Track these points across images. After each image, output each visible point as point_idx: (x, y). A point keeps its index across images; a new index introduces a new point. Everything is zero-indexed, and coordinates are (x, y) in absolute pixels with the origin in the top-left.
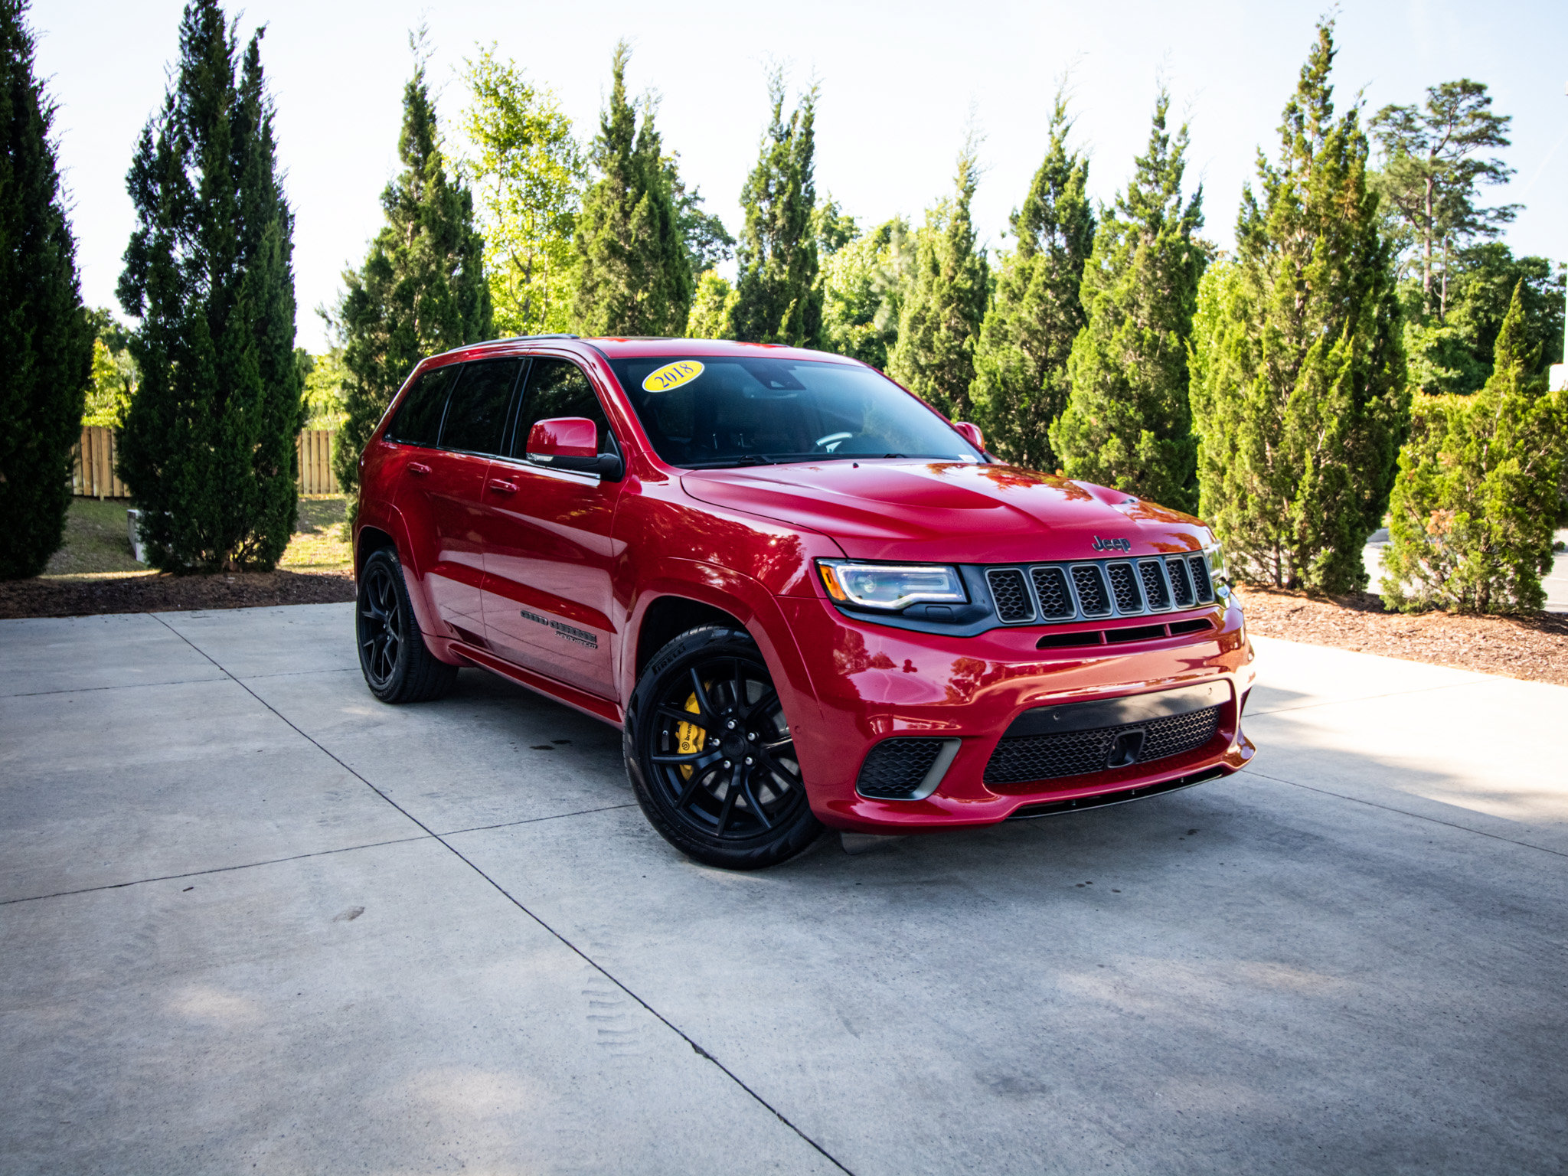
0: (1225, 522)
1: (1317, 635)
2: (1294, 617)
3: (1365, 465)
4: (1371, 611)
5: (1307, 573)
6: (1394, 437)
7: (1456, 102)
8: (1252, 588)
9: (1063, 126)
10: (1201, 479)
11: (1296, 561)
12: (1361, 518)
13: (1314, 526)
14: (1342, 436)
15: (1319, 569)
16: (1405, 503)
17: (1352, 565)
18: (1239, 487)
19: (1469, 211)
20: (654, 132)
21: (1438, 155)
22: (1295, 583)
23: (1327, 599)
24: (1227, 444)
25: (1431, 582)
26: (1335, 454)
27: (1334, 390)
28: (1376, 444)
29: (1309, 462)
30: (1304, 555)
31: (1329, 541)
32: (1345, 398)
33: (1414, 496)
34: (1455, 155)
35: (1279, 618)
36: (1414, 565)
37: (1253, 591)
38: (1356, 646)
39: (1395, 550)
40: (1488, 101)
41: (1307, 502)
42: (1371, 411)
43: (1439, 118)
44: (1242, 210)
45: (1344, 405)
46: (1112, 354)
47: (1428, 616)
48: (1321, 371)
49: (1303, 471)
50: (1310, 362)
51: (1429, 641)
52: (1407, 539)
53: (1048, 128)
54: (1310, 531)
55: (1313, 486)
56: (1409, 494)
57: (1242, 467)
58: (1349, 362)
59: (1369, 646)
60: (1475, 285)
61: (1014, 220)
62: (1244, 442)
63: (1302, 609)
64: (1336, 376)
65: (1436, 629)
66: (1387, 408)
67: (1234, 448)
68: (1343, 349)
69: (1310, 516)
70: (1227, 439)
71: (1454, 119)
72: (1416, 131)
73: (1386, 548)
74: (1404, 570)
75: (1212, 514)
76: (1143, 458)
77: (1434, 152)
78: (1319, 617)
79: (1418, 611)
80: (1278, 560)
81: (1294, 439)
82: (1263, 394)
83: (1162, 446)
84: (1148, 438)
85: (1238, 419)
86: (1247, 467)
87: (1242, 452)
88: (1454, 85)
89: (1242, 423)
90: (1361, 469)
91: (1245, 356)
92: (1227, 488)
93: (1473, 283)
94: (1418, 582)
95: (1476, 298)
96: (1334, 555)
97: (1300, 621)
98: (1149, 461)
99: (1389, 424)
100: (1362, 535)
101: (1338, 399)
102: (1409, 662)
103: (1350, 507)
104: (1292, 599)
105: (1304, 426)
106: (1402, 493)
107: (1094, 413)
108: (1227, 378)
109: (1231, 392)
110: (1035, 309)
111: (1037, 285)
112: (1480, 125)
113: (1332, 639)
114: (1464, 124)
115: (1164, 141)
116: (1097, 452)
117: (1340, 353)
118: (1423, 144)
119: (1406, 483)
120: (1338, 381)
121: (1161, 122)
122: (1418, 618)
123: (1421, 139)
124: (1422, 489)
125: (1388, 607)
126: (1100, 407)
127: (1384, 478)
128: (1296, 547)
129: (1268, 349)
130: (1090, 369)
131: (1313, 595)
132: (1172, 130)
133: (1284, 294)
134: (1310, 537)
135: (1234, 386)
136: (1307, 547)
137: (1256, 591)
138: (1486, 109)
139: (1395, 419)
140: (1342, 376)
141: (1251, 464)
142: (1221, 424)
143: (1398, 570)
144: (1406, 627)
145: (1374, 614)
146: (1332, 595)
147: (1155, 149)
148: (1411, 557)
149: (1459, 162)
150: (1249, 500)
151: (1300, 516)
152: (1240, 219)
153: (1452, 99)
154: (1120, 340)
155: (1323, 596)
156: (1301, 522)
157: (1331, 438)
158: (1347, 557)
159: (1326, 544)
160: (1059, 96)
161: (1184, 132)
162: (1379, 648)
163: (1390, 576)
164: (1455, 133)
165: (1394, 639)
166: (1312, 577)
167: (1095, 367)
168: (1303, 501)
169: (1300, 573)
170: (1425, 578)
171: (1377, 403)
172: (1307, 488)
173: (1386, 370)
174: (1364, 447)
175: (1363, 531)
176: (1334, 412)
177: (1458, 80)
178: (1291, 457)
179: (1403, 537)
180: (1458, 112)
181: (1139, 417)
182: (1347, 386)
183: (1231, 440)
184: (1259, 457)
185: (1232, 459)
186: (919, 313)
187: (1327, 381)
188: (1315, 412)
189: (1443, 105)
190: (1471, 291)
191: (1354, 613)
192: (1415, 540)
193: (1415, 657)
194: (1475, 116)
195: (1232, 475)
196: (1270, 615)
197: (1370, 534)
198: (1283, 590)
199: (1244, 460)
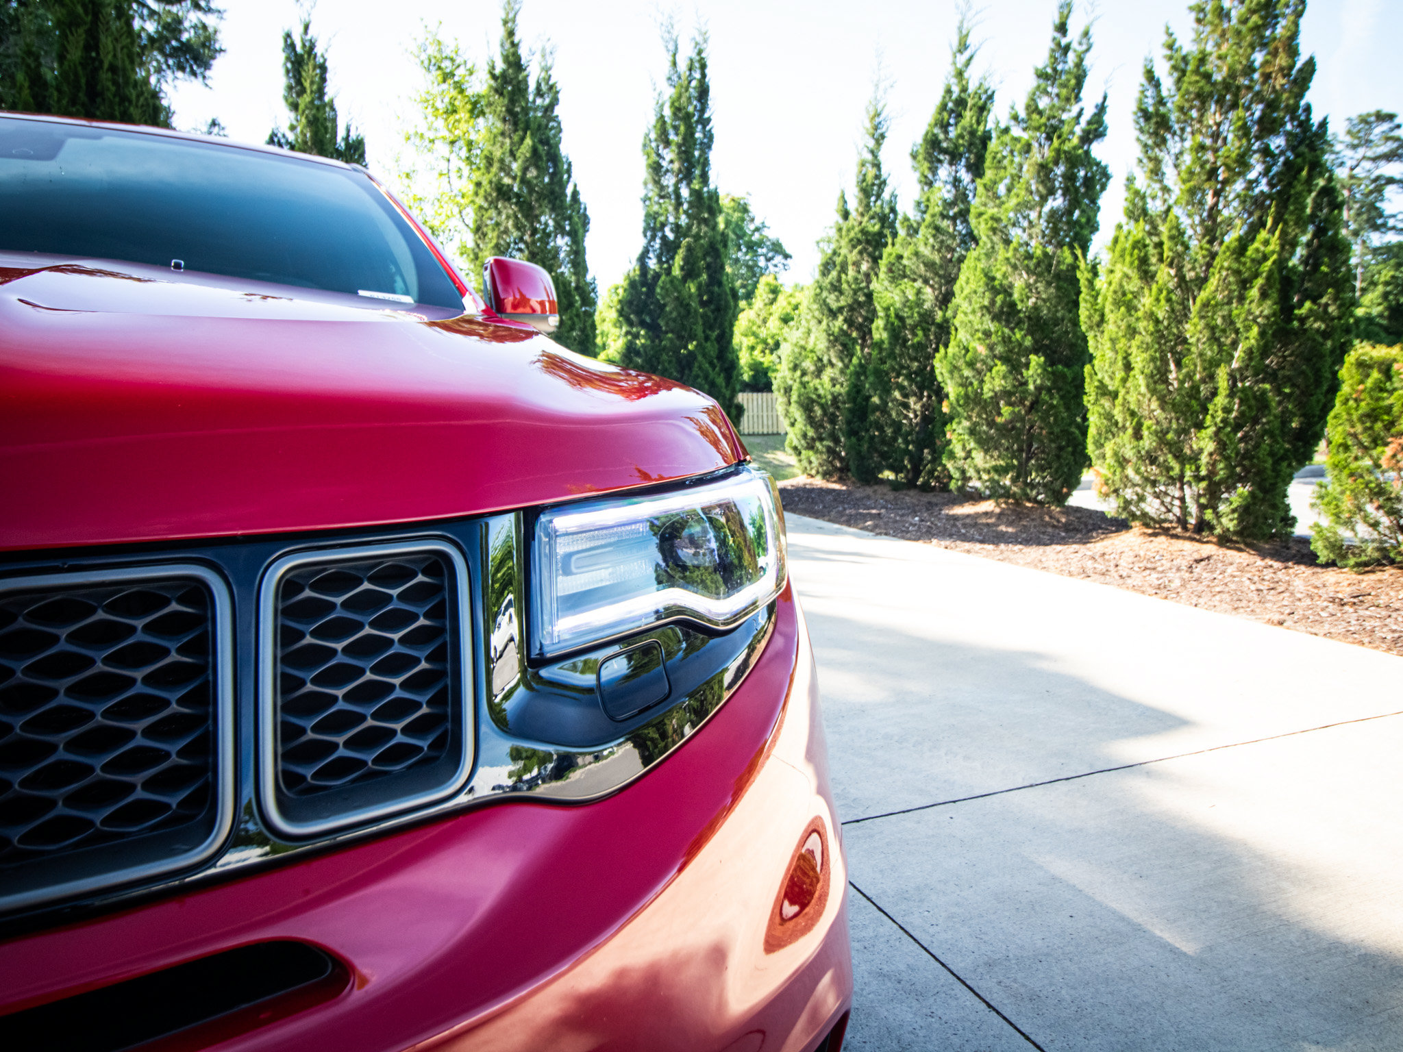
0: (1116, 454)
1: (1225, 596)
2: (1199, 569)
3: (1293, 386)
4: (1298, 563)
5: (1218, 516)
6: (1332, 351)
7: (1371, 129)
8: (1150, 531)
9: (967, 54)
10: (1089, 406)
11: (1203, 500)
12: (1287, 450)
13: (1227, 458)
14: (1265, 351)
15: (1234, 511)
16: (1348, 428)
17: (1274, 506)
18: (1133, 414)
19: (1381, 215)
20: (551, 82)
21: (1355, 172)
22: (1203, 527)
23: (1242, 546)
24: (1120, 364)
25: (1381, 528)
26: (1256, 374)
27: (1254, 293)
28: (1308, 360)
29: (1223, 383)
30: (1213, 495)
31: (1245, 476)
32: (1269, 302)
33: (1361, 419)
34: (1369, 171)
35: (1178, 569)
36: (1360, 509)
37: (1150, 535)
38: (1277, 617)
39: (1334, 489)
40: (1398, 126)
41: (1219, 430)
42: (1302, 320)
43: (1356, 142)
44: (1143, 92)
45: (1266, 312)
46: (999, 276)
47: (1378, 575)
48: (1237, 272)
49: (1214, 393)
50: (1223, 261)
51: (1384, 613)
52: (1351, 475)
53: (950, 59)
54: (1221, 465)
55: (1227, 410)
56: (1355, 417)
57: (1138, 389)
58: (1275, 257)
59: (1296, 617)
60: (1387, 274)
61: (914, 156)
62: (1139, 359)
63: (1208, 558)
64: (1256, 275)
65: (1392, 593)
66: (1324, 316)
67: (1128, 367)
68: (1266, 243)
69: (1222, 446)
70: (1120, 358)
71: (1368, 143)
72: (1337, 153)
73: (1321, 486)
74: (1345, 515)
75: (1102, 445)
76: (1031, 387)
77: (1352, 169)
78: (1230, 570)
79: (1365, 567)
80: (1182, 499)
81: (1201, 355)
82: (1163, 302)
83: (1053, 373)
84: (1038, 364)
85: (1132, 332)
86: (1143, 389)
87: (1136, 372)
88: (1369, 115)
89: (1137, 337)
90: (1287, 390)
91: (1144, 261)
92: (1118, 415)
93: (1384, 272)
94: (1363, 530)
95: (1387, 284)
96: (1252, 494)
97: (1205, 575)
98: (1039, 389)
99: (1326, 335)
100: (1288, 470)
101: (1260, 305)
102: (1357, 647)
103: (1272, 436)
104: (1197, 545)
105: (1214, 339)
106: (1345, 416)
107: (979, 339)
108: (1121, 286)
109: (1126, 303)
110: (931, 240)
111: (933, 216)
112: (1391, 146)
113: (1244, 603)
114: (1378, 146)
115: (1066, 49)
116: (982, 382)
117: (1262, 248)
118: (1342, 164)
119: (1351, 403)
120: (1260, 281)
121: (1062, 28)
122: (1365, 577)
123: (1340, 161)
124: (1374, 410)
125: (1322, 559)
126: (988, 334)
127: (1318, 401)
128: (1203, 484)
129: (1171, 250)
130: (975, 292)
131: (1224, 541)
132: (1073, 35)
133: (1192, 183)
134: (1221, 473)
135: (1130, 296)
136: (1219, 484)
137: (1155, 535)
138: (1396, 133)
139: (1334, 329)
140: (1264, 275)
141: (1148, 386)
142: (1113, 341)
143: (1337, 516)
144: (1348, 590)
145: (1302, 568)
146: (1249, 540)
147: (1056, 59)
148: (1356, 498)
149: (1373, 177)
150: (1144, 428)
151: (1210, 446)
152: (1140, 102)
153: (1367, 127)
154: (1007, 259)
155: (1237, 542)
156: (1211, 454)
157: (1250, 352)
158: (1268, 497)
159: (1243, 480)
160: (962, 22)
161: (1086, 34)
162: (1312, 622)
163: (1326, 521)
164: (1370, 154)
165: (1332, 608)
166: (1224, 520)
167: (981, 290)
168: (1213, 429)
169: (1209, 515)
170: (1375, 525)
171: (1310, 310)
172: (1220, 413)
173: (1324, 269)
174: (1292, 364)
175: (1289, 465)
176: (1254, 320)
177: (1373, 110)
178: (1198, 377)
179: (1346, 472)
180: (1372, 137)
181: (1028, 342)
182: (1271, 287)
183: (1125, 358)
184: (1159, 377)
185: (1124, 380)
186: (830, 259)
187: (1245, 284)
188: (1229, 320)
189: (1359, 131)
190: (1382, 279)
191: (1277, 565)
192: (1361, 476)
193: (1366, 640)
194: (1388, 139)
195: (1125, 399)
196: (1167, 565)
197: (1297, 470)
198: (1188, 534)
199: (1140, 382)
